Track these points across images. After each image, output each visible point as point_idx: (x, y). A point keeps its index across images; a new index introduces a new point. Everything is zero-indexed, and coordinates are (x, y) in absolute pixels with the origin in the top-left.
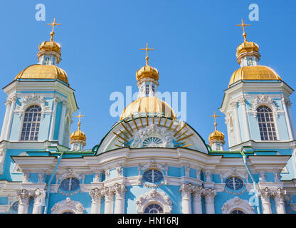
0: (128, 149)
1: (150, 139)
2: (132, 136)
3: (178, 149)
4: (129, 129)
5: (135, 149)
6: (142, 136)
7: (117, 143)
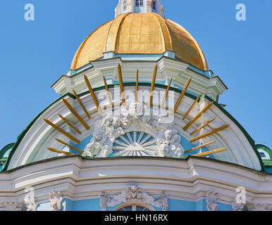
0: (77, 161)
1: (129, 137)
2: (88, 128)
3: (191, 161)
4: (82, 113)
5: (94, 159)
6: (110, 129)
7: (55, 144)
